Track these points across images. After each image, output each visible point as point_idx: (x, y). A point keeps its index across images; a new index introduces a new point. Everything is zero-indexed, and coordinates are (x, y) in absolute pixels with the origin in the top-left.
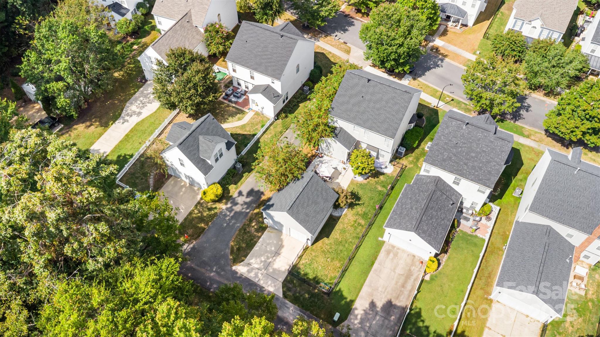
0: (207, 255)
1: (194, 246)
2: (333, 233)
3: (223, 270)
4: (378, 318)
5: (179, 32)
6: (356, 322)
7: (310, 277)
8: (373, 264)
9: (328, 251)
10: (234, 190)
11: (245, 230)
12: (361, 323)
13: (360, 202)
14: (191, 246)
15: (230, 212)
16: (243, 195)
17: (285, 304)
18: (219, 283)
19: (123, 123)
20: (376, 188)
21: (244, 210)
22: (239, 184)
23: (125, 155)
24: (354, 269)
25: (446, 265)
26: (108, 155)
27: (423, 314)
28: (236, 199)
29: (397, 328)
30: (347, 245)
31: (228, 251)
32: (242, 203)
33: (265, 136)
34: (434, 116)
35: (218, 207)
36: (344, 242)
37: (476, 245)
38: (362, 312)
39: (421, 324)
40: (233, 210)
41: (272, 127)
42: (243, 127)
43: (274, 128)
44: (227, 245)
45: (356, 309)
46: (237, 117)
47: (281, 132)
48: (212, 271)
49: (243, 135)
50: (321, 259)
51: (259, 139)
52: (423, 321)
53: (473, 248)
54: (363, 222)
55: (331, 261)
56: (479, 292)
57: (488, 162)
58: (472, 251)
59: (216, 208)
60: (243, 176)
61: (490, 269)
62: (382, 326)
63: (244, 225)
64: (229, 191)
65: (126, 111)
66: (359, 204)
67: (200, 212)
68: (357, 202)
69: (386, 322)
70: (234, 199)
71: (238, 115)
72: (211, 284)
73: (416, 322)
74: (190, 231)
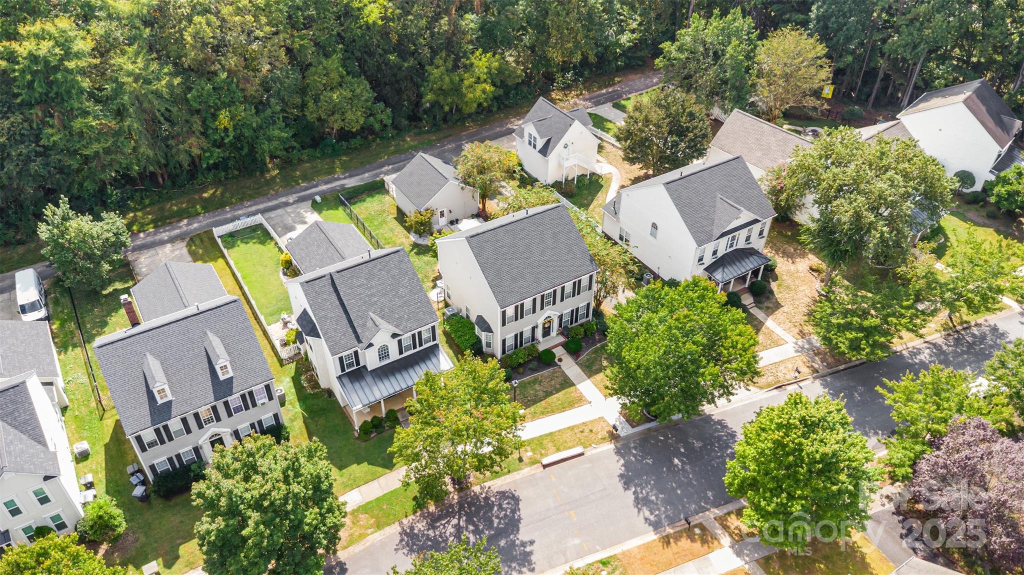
45: (312, 213)
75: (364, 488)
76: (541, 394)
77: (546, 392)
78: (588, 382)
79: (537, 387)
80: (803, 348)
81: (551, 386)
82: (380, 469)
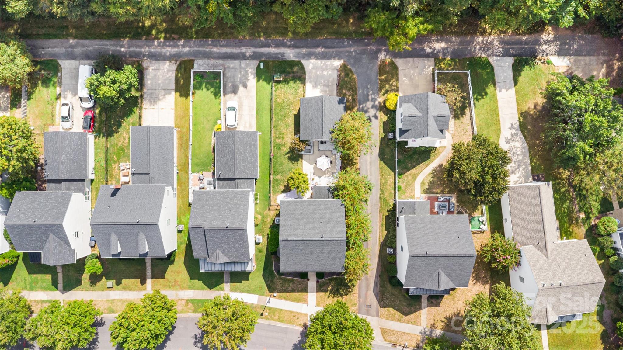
0: (365, 60)
1: (378, 60)
2: (293, 120)
3: (347, 56)
4: (239, 80)
5: (535, 224)
6: (250, 70)
7: (291, 82)
8: (257, 113)
9: (289, 105)
10: (382, 117)
11: (353, 91)
12: (247, 72)
13: (287, 155)
14: (379, 60)
15: (372, 99)
16: (373, 116)
17: (297, 57)
18: (345, 47)
19: (512, 125)
20: (282, 176)
21: (364, 105)
22: (382, 124)
23: (482, 97)
24: (266, 103)
25: (210, 137)
26: (496, 90)
27: (213, 96)
28: (375, 111)
29: (225, 80)
30: (280, 116)
31: (353, 70)
32: (369, 110)
33: (392, 180)
34: (269, 282)
35: (383, 97)
36: (283, 118)
37: (197, 165)
38: (249, 78)
39: (212, 89)
40: (372, 101)
41: (393, 192)
42: (415, 177)
43: (391, 193)
44: (357, 74)
45: (254, 78)
46: (427, 184)
47: (383, 192)
48: (355, 51)
49: (409, 170)
50: (291, 97)
51: (395, 174)
52: (212, 92)
53: (198, 161)
54: (278, 141)
55: (284, 100)
56: (184, 130)
57: (202, 207)
58: (197, 158)
59: (384, 95)
60: (384, 132)
61: (183, 151)
62: (234, 77)
63: (356, 94)
64: (385, 114)
65: (520, 138)
66: (287, 153)
67: (392, 85)
68: (289, 154)
69: (232, 80)
70: (377, 110)
71: (426, 186)
72: (349, 43)
73: (215, 90)
74: (388, 68)
75: (196, 291)
76: (290, 289)
77: (293, 289)
78: (315, 294)
79: (291, 284)
80: (425, 333)
81: (297, 287)
82: (206, 287)
